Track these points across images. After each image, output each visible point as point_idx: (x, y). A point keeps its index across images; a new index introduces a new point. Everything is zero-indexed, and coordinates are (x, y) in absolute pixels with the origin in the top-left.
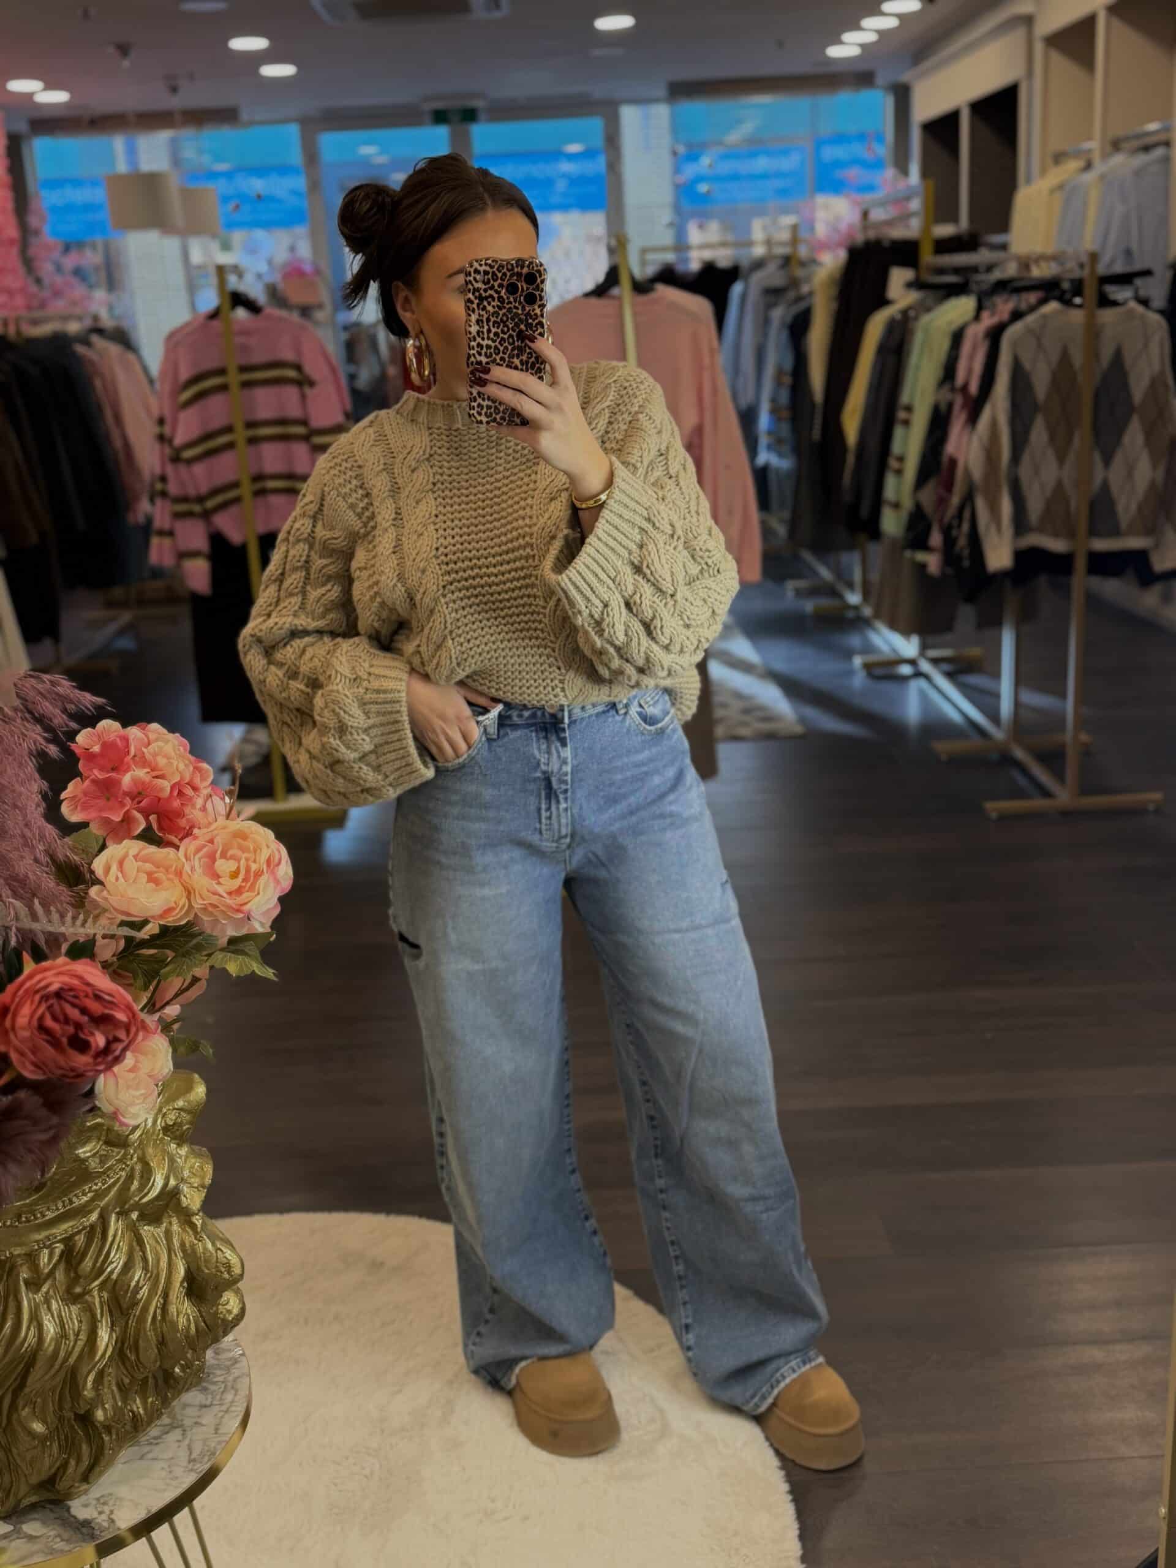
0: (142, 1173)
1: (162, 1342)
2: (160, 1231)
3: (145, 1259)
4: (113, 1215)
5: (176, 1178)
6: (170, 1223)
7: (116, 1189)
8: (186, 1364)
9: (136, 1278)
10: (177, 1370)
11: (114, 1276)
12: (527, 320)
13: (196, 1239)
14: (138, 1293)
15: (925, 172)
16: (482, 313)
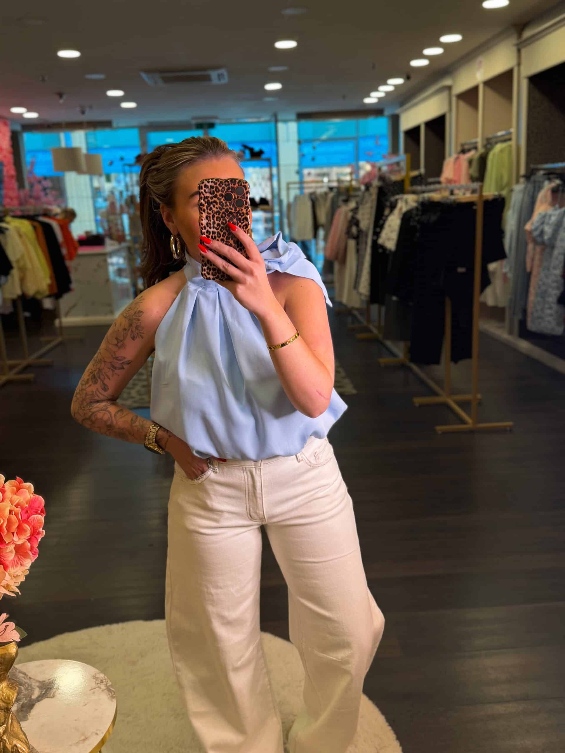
15: (406, 151)
16: (209, 212)
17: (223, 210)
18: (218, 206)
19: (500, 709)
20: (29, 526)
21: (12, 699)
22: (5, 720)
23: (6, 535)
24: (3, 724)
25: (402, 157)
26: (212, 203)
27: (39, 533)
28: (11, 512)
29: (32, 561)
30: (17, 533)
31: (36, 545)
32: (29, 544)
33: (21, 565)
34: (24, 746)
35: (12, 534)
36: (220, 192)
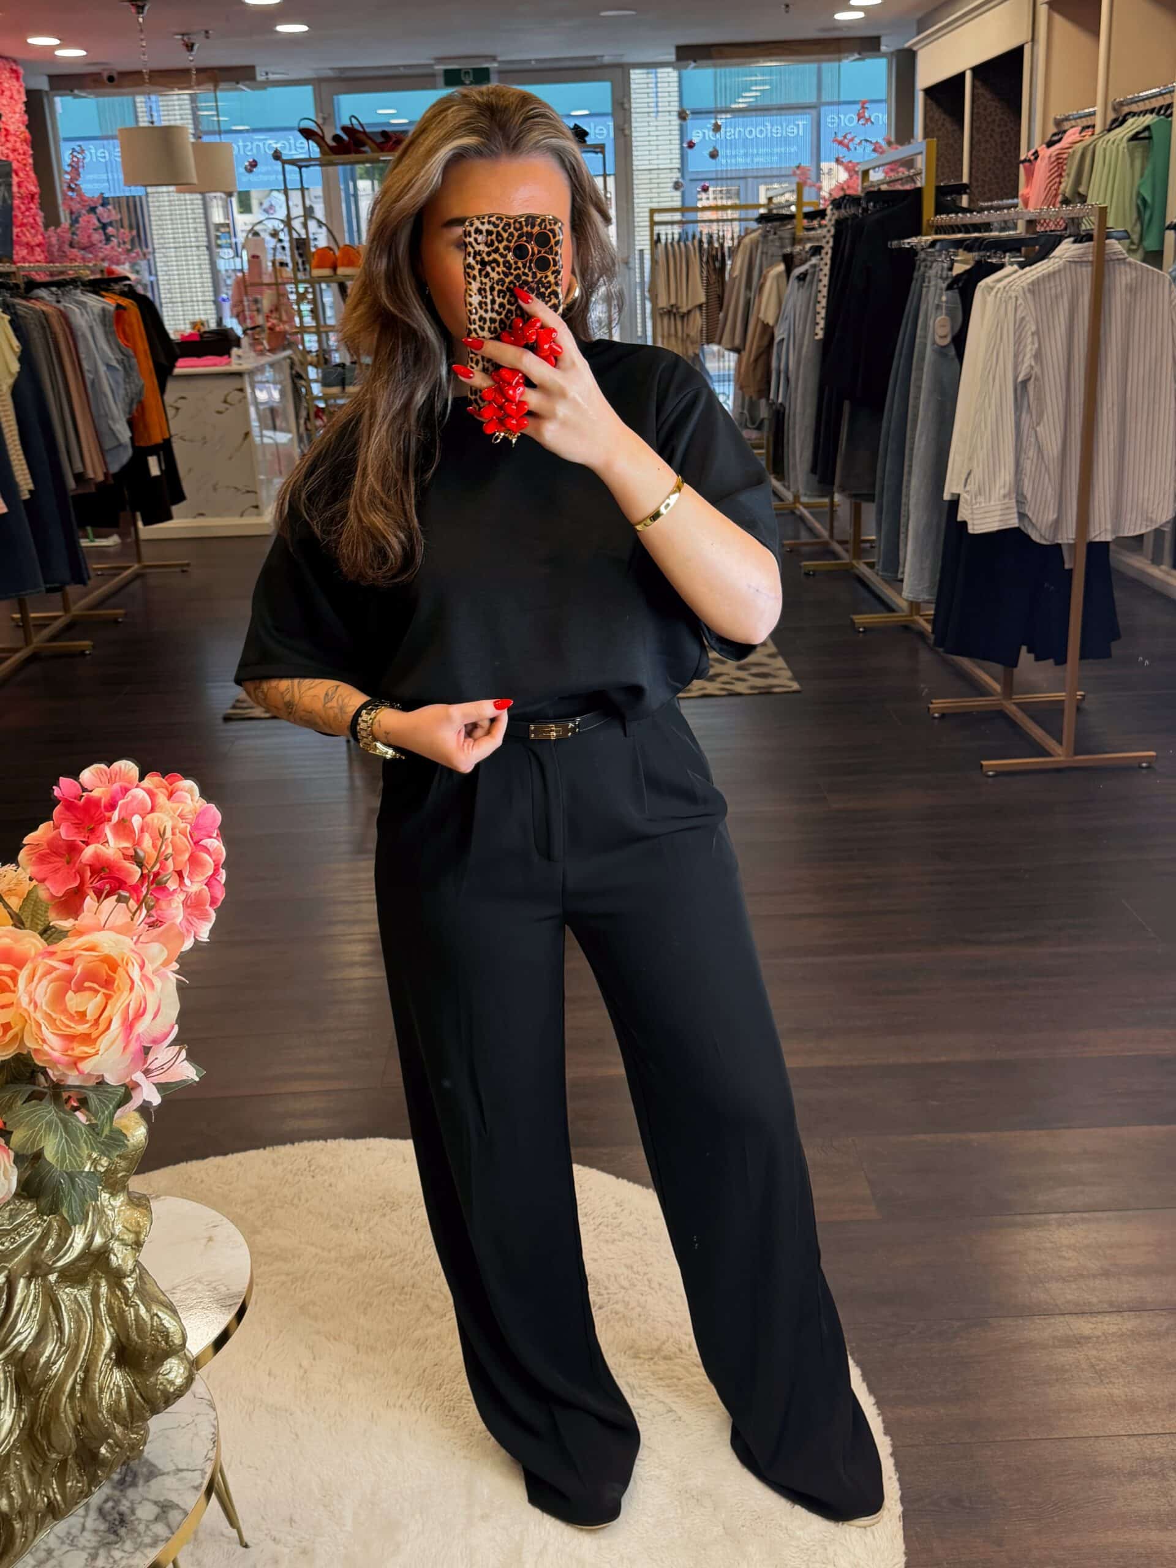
0: (60, 1229)
1: (82, 1422)
2: (84, 1295)
3: (60, 1329)
4: (22, 1281)
5: (104, 1234)
6: (98, 1285)
7: (28, 1247)
8: (115, 1443)
9: (47, 1354)
10: (103, 1450)
11: (23, 1348)
13: (127, 1305)
14: (50, 1368)
15: (927, 134)
16: (484, 280)
17: (511, 278)
18: (500, 270)
25: (920, 146)
26: (490, 263)
36: (505, 243)
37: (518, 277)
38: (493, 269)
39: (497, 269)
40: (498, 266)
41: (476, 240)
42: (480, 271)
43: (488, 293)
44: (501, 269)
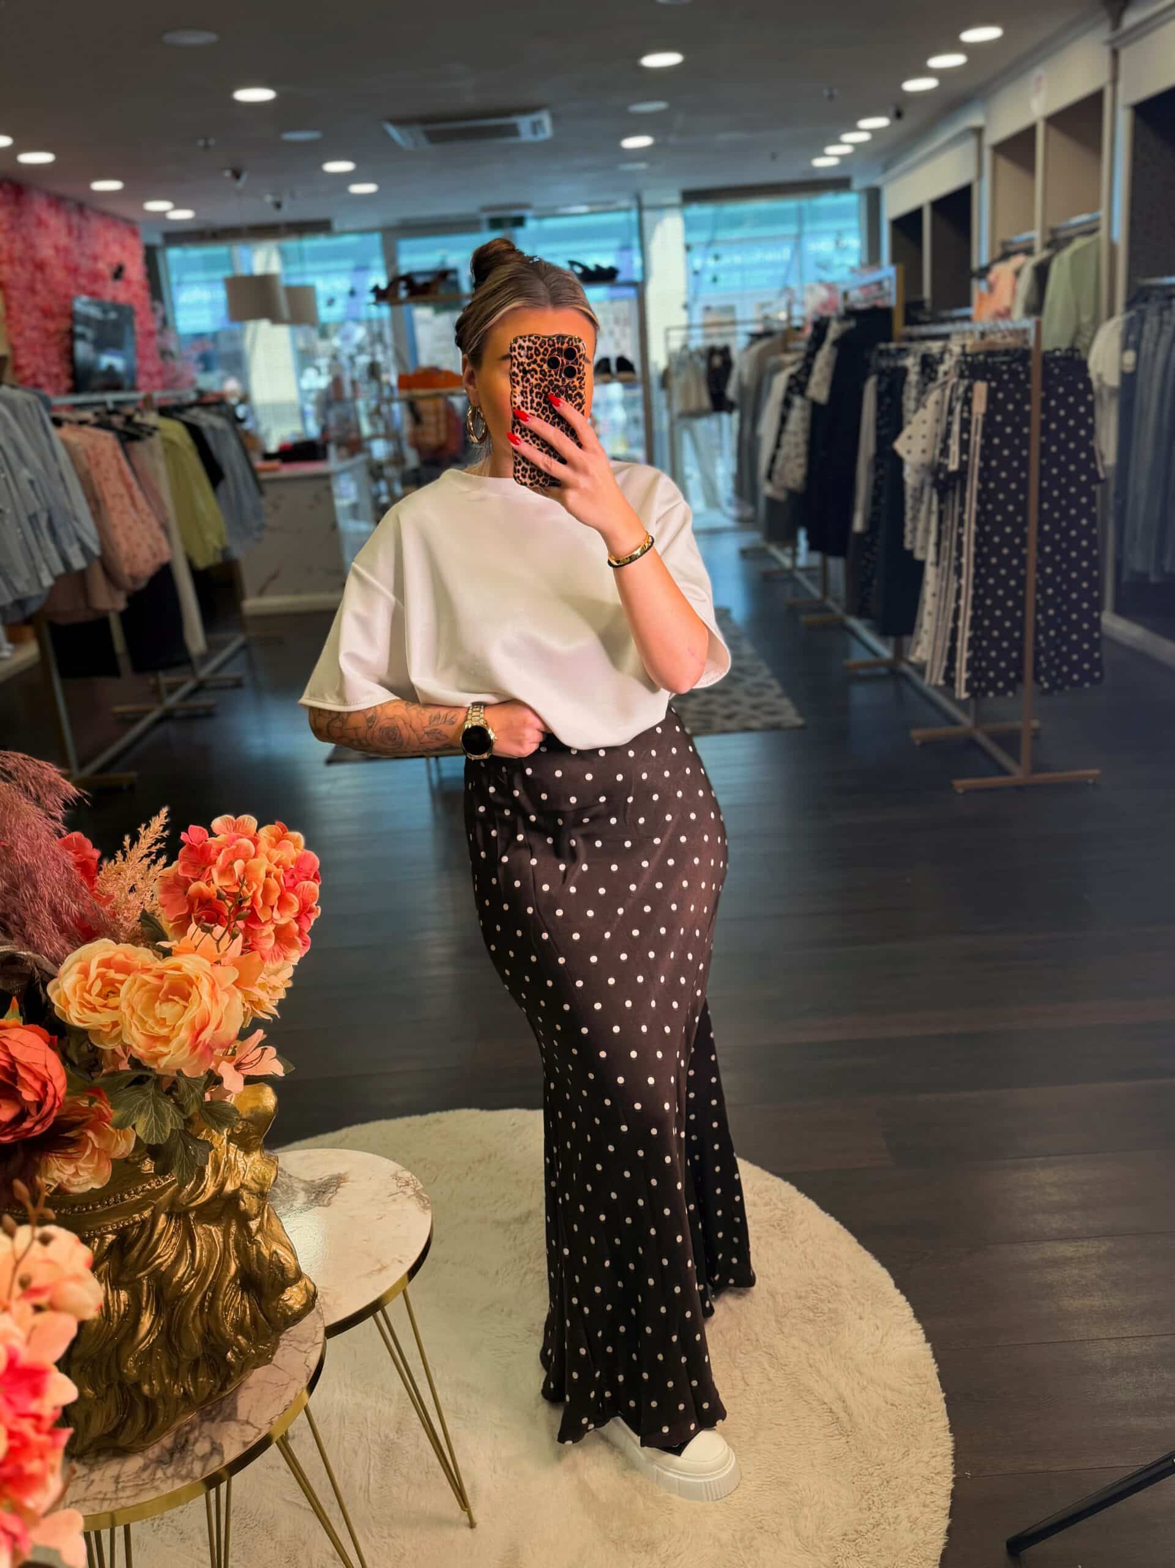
0: (197, 1177)
1: (209, 1333)
2: (216, 1231)
3: (193, 1253)
5: (233, 1183)
6: (229, 1224)
7: (170, 1190)
8: (240, 1350)
9: (181, 1274)
10: (229, 1354)
11: (162, 1269)
12: (567, 391)
13: (250, 1242)
14: (184, 1286)
15: (895, 259)
16: (526, 385)
17: (546, 383)
19: (1066, 1250)
20: (297, 896)
21: (270, 1178)
22: (259, 1212)
23: (262, 908)
24: (256, 1216)
25: (887, 271)
26: (530, 371)
27: (311, 911)
28: (268, 874)
29: (301, 953)
30: (278, 908)
31: (307, 929)
32: (296, 927)
33: (285, 958)
34: (289, 1254)
35: (270, 909)
36: (541, 356)
37: (551, 382)
38: (532, 376)
39: (535, 376)
40: (536, 373)
41: (519, 354)
42: (522, 378)
43: (528, 395)
44: (538, 376)
